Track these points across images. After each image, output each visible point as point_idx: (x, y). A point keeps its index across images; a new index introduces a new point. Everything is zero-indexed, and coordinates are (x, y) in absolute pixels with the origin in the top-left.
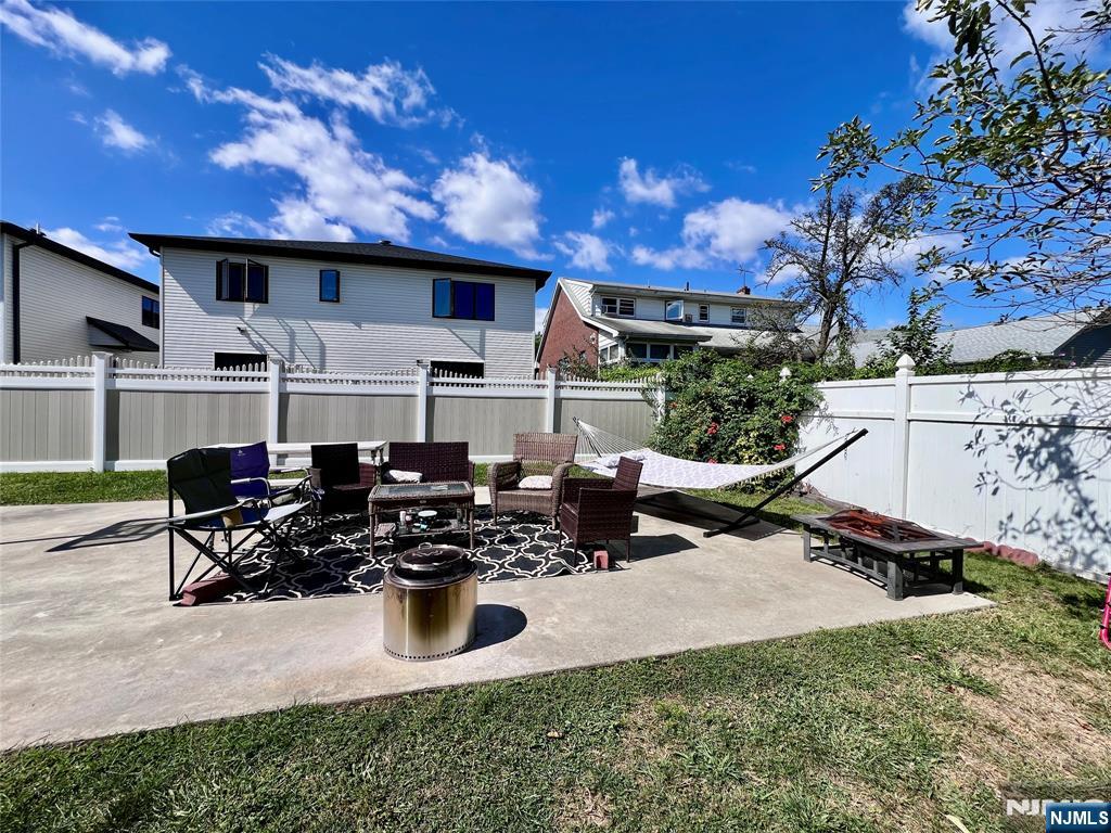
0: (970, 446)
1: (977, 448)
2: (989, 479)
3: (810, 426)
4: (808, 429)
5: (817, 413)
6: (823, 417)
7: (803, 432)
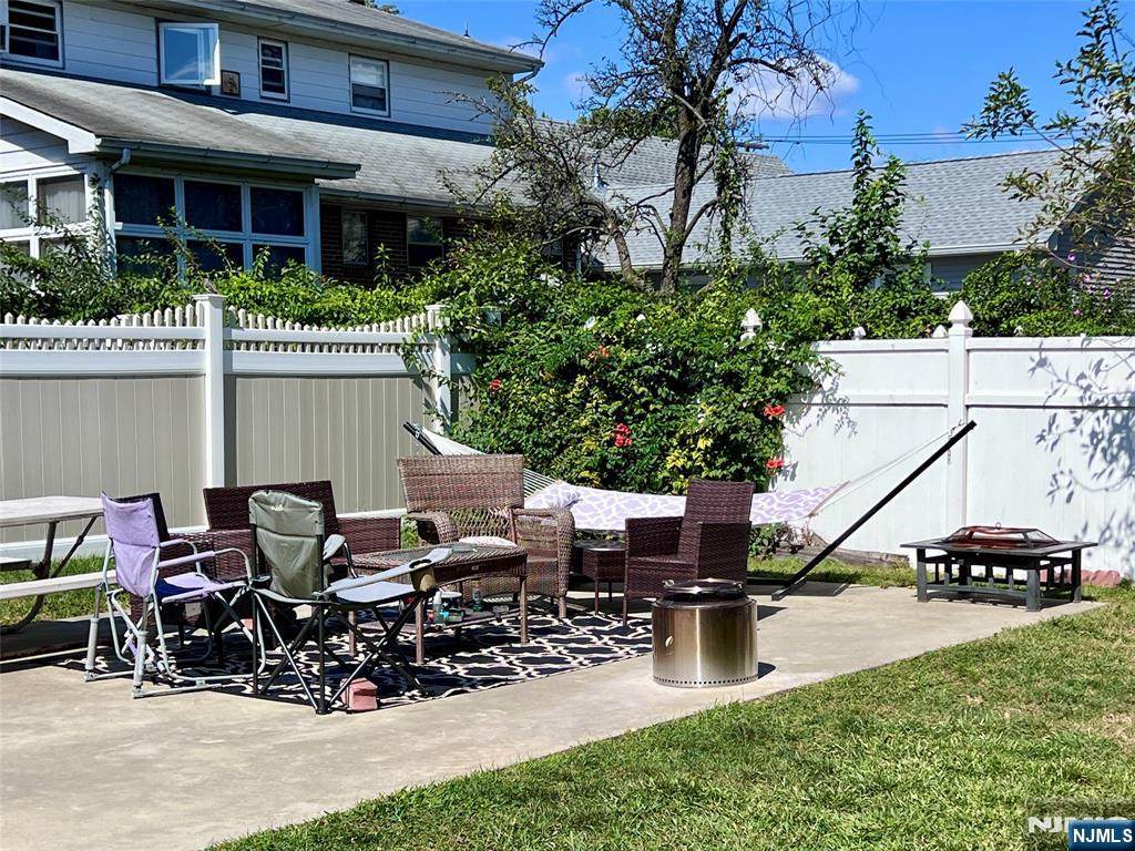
0: (1042, 438)
1: (1050, 439)
2: (1063, 480)
3: (804, 421)
4: (800, 427)
5: (818, 399)
6: (829, 404)
7: (791, 435)
